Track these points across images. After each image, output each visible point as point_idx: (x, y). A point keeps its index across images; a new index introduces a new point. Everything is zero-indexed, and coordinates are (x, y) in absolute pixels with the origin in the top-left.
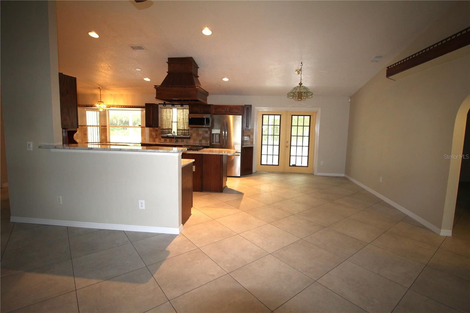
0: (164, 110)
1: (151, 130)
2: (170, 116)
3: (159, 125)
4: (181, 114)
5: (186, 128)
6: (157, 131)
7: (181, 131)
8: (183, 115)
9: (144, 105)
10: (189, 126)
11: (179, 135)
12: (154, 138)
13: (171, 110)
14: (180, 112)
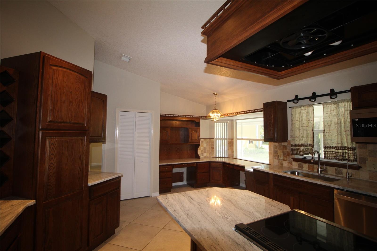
0: (296, 109)
1: (275, 145)
2: (309, 120)
3: (289, 138)
4: (334, 114)
5: (347, 144)
6: (285, 147)
7: (334, 150)
8: (338, 115)
9: (262, 107)
10: (352, 141)
11: (328, 158)
12: (280, 159)
13: (310, 108)
14: (329, 110)
